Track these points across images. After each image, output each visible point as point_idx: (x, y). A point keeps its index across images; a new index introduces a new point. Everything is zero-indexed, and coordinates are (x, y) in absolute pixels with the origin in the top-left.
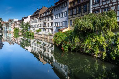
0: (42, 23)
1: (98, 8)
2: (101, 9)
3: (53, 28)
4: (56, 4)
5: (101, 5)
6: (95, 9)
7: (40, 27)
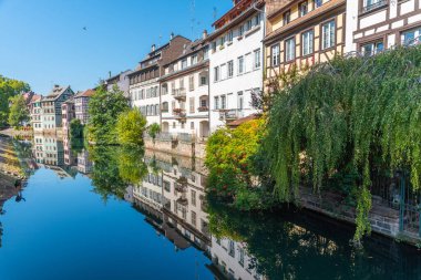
0: (169, 98)
1: (380, 30)
2: (390, 32)
3: (209, 116)
4: (218, 24)
5: (393, 14)
6: (368, 33)
7: (164, 115)
